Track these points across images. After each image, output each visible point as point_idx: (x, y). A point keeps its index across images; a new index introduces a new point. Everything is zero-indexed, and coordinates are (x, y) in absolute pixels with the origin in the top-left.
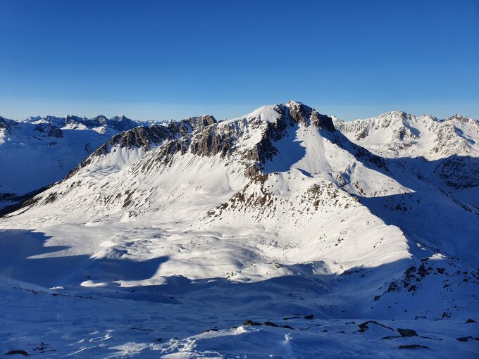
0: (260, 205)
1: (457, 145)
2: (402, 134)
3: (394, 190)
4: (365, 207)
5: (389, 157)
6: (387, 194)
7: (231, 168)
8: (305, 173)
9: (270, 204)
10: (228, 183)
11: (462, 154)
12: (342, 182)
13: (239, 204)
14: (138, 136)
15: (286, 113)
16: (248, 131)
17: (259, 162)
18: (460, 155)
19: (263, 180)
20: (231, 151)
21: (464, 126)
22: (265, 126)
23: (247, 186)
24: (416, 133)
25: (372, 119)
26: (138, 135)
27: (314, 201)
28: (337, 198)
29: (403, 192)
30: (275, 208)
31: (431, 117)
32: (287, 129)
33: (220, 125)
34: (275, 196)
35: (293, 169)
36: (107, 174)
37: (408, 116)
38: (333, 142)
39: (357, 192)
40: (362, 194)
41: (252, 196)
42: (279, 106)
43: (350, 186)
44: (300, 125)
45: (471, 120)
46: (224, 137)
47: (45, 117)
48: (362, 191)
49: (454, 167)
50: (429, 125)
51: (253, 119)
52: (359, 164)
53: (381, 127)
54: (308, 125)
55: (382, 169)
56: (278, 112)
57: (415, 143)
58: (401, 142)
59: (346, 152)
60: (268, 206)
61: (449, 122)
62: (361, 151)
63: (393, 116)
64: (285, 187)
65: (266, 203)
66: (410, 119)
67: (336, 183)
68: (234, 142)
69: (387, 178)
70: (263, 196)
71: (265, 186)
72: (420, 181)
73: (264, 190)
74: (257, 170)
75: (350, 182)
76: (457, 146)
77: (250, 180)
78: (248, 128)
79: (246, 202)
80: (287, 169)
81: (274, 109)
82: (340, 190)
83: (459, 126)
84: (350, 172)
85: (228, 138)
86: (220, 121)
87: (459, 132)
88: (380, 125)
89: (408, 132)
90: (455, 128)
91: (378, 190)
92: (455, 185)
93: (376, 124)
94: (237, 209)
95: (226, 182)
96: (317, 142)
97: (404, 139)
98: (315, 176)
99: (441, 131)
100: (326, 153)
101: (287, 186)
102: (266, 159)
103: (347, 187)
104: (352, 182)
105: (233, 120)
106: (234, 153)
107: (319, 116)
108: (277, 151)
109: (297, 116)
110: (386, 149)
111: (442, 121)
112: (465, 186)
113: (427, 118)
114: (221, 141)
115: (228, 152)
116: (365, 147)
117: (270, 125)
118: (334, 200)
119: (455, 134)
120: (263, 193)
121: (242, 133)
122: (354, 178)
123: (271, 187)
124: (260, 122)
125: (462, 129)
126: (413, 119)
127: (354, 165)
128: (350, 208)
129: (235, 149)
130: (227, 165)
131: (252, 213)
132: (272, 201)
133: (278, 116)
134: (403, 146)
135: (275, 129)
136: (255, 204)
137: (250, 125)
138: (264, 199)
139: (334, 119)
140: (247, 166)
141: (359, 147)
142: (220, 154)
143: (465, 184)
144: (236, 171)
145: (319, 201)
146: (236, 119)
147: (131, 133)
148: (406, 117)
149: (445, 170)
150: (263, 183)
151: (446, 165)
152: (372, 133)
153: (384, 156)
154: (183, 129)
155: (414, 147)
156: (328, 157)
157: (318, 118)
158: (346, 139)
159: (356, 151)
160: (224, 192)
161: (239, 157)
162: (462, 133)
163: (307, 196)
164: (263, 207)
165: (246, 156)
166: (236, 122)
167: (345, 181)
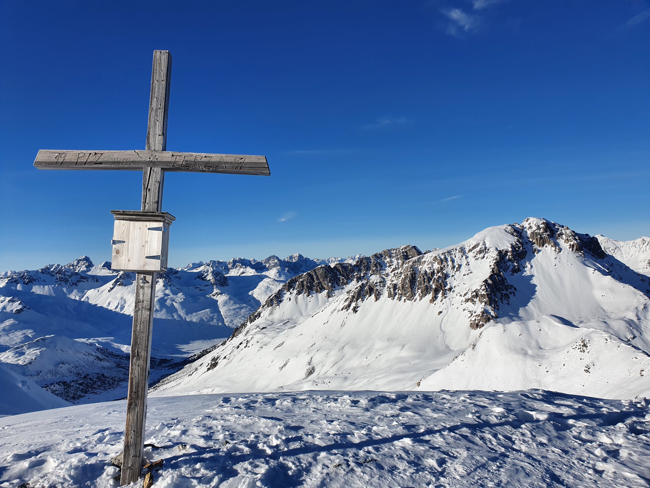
8: (563, 321)
10: (444, 340)
14: (318, 279)
15: (525, 234)
16: (468, 264)
17: (489, 307)
20: (446, 293)
22: (492, 256)
26: (317, 277)
27: (584, 364)
35: (545, 316)
36: (280, 330)
42: (513, 226)
46: (433, 273)
47: (208, 262)
51: (475, 246)
54: (559, 250)
56: (512, 234)
59: (629, 288)
64: (534, 343)
67: (618, 336)
68: (449, 280)
74: (488, 320)
75: (641, 334)
78: (469, 260)
81: (506, 230)
84: (639, 319)
85: (440, 275)
86: (427, 252)
95: (440, 339)
98: (580, 325)
100: (595, 291)
101: (537, 343)
102: (500, 303)
103: (639, 342)
104: (645, 334)
105: (445, 250)
106: (450, 296)
108: (515, 289)
109: (541, 237)
115: (440, 295)
117: (502, 254)
121: (460, 266)
124: (485, 250)
130: (441, 313)
133: (514, 240)
135: (509, 259)
137: (471, 255)
139: (601, 240)
140: (472, 313)
142: (429, 297)
145: (591, 365)
146: (449, 248)
147: (309, 275)
154: (376, 266)
156: (598, 296)
157: (575, 239)
159: (646, 286)
161: (459, 301)
165: (468, 300)
166: (449, 252)
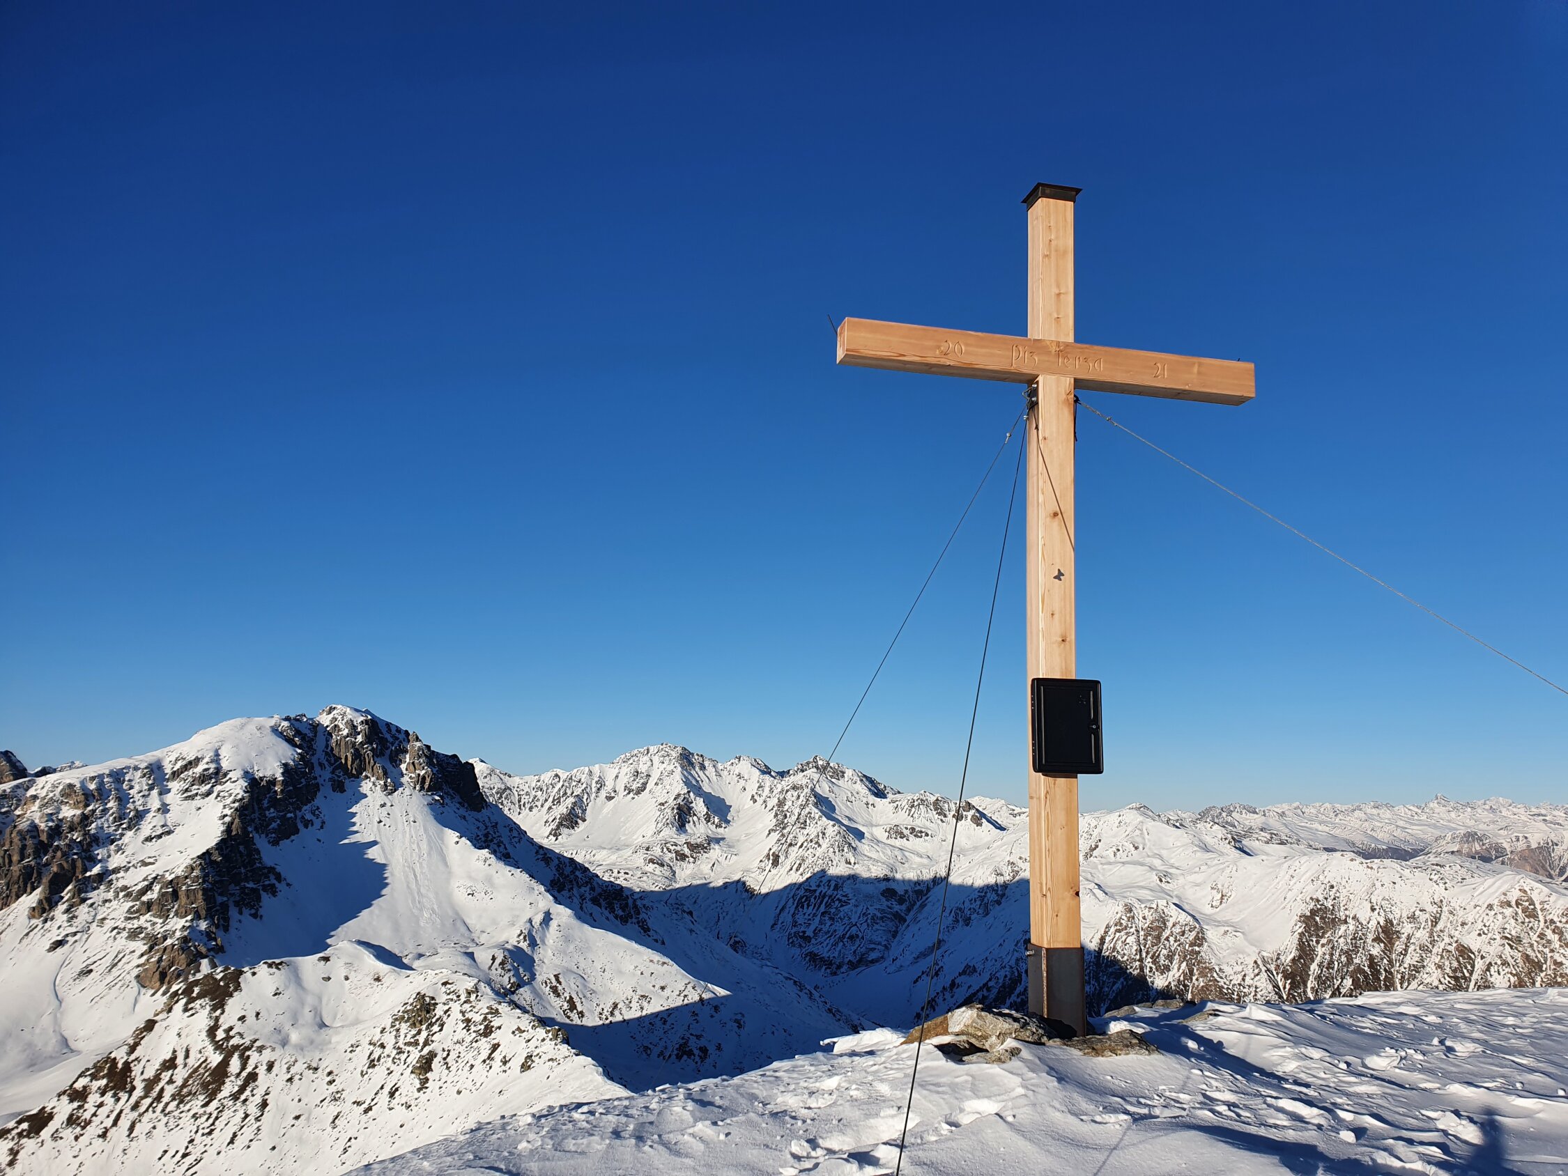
0: (202, 1098)
1: (825, 844)
2: (683, 815)
3: (667, 992)
4: (585, 1060)
5: (649, 885)
6: (650, 1009)
7: (77, 956)
8: (383, 955)
9: (242, 1089)
10: (56, 1022)
11: (838, 869)
12: (506, 980)
13: (102, 1105)
15: (319, 744)
16: (164, 809)
17: (203, 925)
18: (833, 871)
19: (219, 994)
20: (85, 887)
21: (835, 789)
22: (236, 788)
23: (150, 1025)
24: (719, 809)
25: (596, 769)
27: (415, 1055)
28: (496, 1036)
29: (694, 997)
30: (264, 1104)
31: (755, 764)
32: (319, 801)
33: (42, 787)
34: (267, 1055)
35: (342, 943)
37: (696, 759)
38: (479, 843)
39: (556, 1008)
40: (574, 1016)
41: (170, 1064)
42: (294, 721)
43: (535, 992)
44: (366, 787)
45: (849, 773)
46: (56, 832)
48: (572, 1006)
49: (822, 909)
50: (752, 788)
51: (191, 764)
52: (563, 914)
53: (622, 793)
54: (393, 787)
55: (632, 927)
56: (289, 741)
57: (718, 841)
58: (682, 839)
59: (521, 877)
60: (235, 1097)
61: (799, 779)
62: (568, 870)
63: (656, 759)
64: (307, 1016)
65: (229, 1087)
66: (703, 767)
67: (489, 983)
68: (100, 853)
69: (647, 954)
70: (215, 1059)
71: (229, 1017)
72: (739, 956)
73: (220, 1035)
74: (194, 960)
75: (533, 977)
76: (824, 846)
77: (161, 1000)
78: (169, 798)
79: (138, 1092)
80: (317, 944)
81: (275, 730)
82: (504, 1008)
83: (824, 789)
84: (533, 944)
85: (77, 836)
86: (44, 772)
87: (825, 806)
88: (620, 788)
89: (699, 806)
90: (816, 795)
91: (620, 999)
92: (828, 963)
93: (609, 784)
94: (93, 1130)
95: (46, 1020)
96: (424, 846)
97: (688, 827)
98: (416, 964)
99: (781, 803)
100: (455, 883)
101: (317, 1012)
102: (233, 912)
103: (524, 995)
104: (540, 978)
105: (104, 768)
106: (96, 896)
107: (430, 756)
108: (279, 877)
109: (357, 755)
110: (639, 860)
111: (782, 774)
112: (853, 966)
113: (745, 767)
114: (41, 848)
115: (67, 893)
116: (579, 859)
117: (254, 784)
118: (485, 1045)
119: (816, 813)
120: (218, 1047)
121: (140, 815)
122: (548, 962)
123: (251, 1018)
124: (217, 775)
125: (831, 797)
126: (710, 770)
127: (547, 918)
128: (539, 1066)
129: (101, 878)
130: (59, 944)
131: (163, 1138)
132: (253, 1077)
133: (289, 754)
134: (687, 851)
135: (274, 802)
136: (180, 1097)
137: (175, 786)
138: (220, 1073)
139: (480, 769)
140: (154, 942)
141: (560, 857)
142: (30, 900)
143: (850, 958)
144: (99, 969)
145: (432, 1055)
146: (118, 764)
148: (691, 764)
149: (800, 919)
150: (219, 1005)
151: (800, 904)
152: (598, 810)
153: (634, 883)
155: (716, 852)
156: (460, 896)
157: (430, 764)
158: (518, 834)
159: (551, 873)
160: (35, 1063)
161: (119, 909)
162: (833, 809)
163: (389, 1039)
164: (214, 1104)
165: (149, 906)
166: (118, 776)
167: (517, 974)
